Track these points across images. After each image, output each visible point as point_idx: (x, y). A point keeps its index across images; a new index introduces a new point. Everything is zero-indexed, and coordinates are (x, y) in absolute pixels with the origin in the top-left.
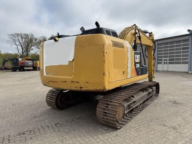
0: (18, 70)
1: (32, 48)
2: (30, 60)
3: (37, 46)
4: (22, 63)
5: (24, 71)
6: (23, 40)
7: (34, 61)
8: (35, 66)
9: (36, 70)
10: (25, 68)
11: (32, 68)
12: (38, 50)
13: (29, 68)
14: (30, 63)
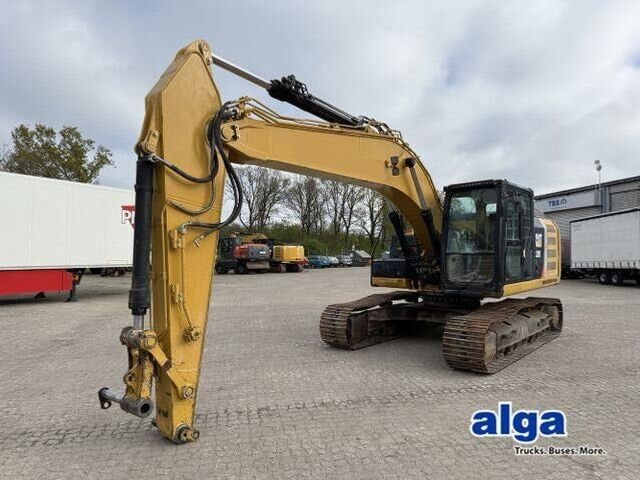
0: (232, 271)
1: (276, 206)
2: (263, 242)
3: (290, 200)
4: (242, 252)
5: (247, 274)
6: (254, 184)
7: (274, 244)
8: (278, 260)
9: (279, 272)
10: (250, 266)
11: (267, 266)
12: (291, 212)
13: (260, 266)
14: (264, 251)
